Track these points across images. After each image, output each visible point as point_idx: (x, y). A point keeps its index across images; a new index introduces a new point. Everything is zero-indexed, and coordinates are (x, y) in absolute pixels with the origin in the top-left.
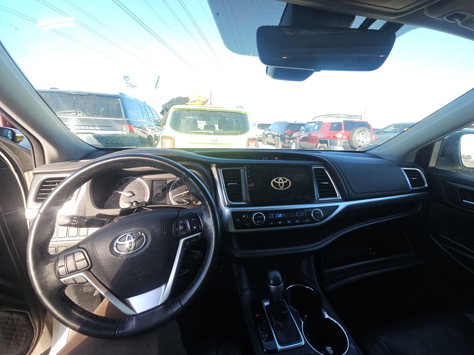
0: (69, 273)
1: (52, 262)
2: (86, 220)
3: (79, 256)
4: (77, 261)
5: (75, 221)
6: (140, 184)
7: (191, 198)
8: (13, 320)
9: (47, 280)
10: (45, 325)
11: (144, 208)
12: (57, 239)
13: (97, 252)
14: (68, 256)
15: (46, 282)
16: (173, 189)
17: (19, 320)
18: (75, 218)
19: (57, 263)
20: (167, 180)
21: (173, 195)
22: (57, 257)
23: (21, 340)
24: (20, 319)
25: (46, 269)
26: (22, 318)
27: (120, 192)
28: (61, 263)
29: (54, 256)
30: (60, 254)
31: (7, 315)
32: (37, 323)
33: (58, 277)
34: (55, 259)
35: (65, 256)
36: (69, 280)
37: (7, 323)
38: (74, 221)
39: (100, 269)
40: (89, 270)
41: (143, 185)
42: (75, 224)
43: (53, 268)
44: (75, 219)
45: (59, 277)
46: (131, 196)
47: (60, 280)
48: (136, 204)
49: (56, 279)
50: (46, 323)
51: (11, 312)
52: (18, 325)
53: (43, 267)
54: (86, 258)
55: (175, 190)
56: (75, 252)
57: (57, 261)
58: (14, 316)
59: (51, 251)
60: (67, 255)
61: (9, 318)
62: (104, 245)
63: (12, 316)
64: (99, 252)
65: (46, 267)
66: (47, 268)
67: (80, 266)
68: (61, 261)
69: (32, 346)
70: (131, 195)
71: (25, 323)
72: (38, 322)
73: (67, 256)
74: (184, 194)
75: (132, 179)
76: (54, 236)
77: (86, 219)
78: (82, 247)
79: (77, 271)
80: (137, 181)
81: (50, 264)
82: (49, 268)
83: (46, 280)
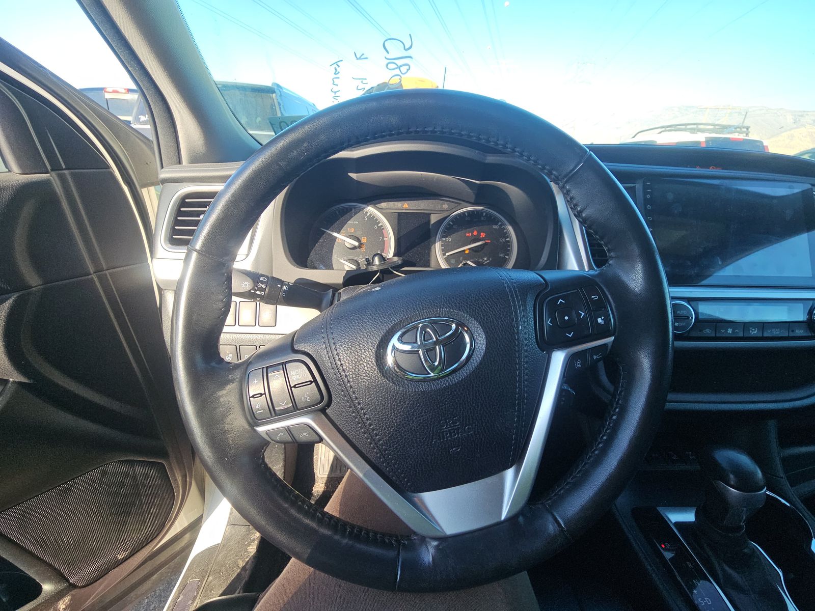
0: (276, 415)
1: (232, 381)
2: (284, 288)
3: (299, 373)
4: (294, 387)
5: (264, 286)
6: (373, 220)
7: (485, 259)
8: (134, 477)
9: (227, 426)
10: (193, 482)
11: (394, 272)
12: (237, 329)
13: (344, 367)
14: (272, 372)
15: (224, 432)
16: (445, 237)
17: (147, 476)
18: (262, 279)
19: (245, 385)
20: (430, 214)
21: (444, 251)
22: (245, 369)
23: (149, 513)
24: (148, 474)
25: (222, 400)
26: (152, 472)
27: (335, 234)
28: (255, 387)
29: (237, 366)
30: (248, 363)
31: (124, 468)
32: (180, 478)
33: (251, 421)
34: (238, 374)
35: (265, 370)
36: (277, 431)
37: (122, 484)
38: (260, 285)
39: (354, 412)
40: (323, 411)
41: (379, 223)
42: (262, 293)
43: (237, 396)
44: (262, 282)
45: (254, 420)
46: (355, 248)
47: (255, 431)
48: (380, 261)
49: (246, 425)
50: (195, 479)
51: (131, 463)
52: (144, 486)
53: (214, 392)
54: (315, 380)
55: (449, 239)
56: (287, 362)
57: (244, 381)
58: (139, 470)
59: (227, 354)
60: (267, 368)
61: (127, 475)
62: (361, 350)
63: (134, 471)
64: (351, 367)
65: (220, 393)
66: (222, 396)
67: (303, 399)
68: (256, 382)
69: (169, 522)
70: (356, 244)
71: (159, 481)
72: (182, 477)
73: (269, 370)
74: (469, 249)
75: (355, 208)
76: (230, 319)
77: (286, 285)
78: (303, 349)
79: (295, 409)
80: (367, 213)
81: (229, 387)
82: (227, 395)
83: (224, 427)
